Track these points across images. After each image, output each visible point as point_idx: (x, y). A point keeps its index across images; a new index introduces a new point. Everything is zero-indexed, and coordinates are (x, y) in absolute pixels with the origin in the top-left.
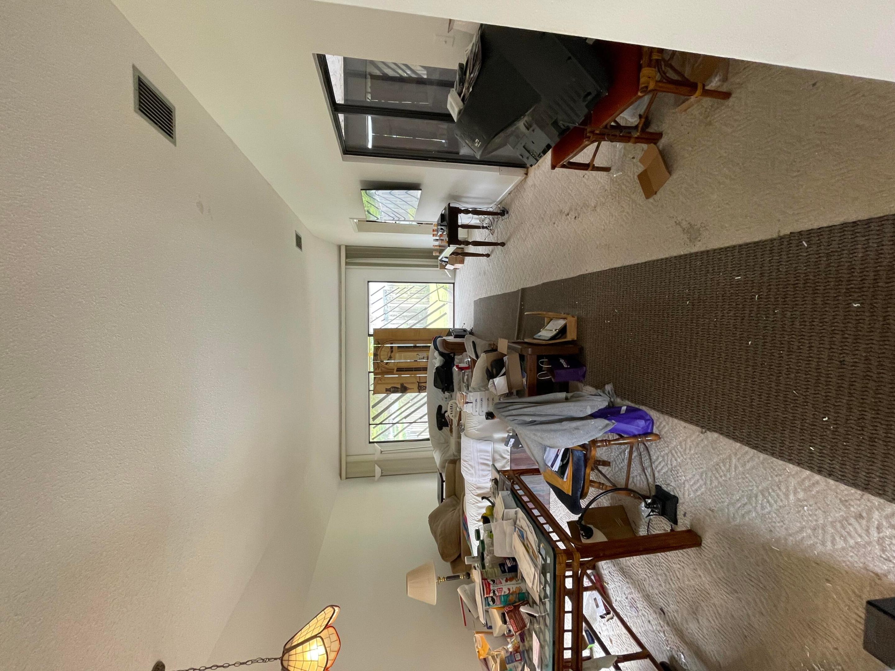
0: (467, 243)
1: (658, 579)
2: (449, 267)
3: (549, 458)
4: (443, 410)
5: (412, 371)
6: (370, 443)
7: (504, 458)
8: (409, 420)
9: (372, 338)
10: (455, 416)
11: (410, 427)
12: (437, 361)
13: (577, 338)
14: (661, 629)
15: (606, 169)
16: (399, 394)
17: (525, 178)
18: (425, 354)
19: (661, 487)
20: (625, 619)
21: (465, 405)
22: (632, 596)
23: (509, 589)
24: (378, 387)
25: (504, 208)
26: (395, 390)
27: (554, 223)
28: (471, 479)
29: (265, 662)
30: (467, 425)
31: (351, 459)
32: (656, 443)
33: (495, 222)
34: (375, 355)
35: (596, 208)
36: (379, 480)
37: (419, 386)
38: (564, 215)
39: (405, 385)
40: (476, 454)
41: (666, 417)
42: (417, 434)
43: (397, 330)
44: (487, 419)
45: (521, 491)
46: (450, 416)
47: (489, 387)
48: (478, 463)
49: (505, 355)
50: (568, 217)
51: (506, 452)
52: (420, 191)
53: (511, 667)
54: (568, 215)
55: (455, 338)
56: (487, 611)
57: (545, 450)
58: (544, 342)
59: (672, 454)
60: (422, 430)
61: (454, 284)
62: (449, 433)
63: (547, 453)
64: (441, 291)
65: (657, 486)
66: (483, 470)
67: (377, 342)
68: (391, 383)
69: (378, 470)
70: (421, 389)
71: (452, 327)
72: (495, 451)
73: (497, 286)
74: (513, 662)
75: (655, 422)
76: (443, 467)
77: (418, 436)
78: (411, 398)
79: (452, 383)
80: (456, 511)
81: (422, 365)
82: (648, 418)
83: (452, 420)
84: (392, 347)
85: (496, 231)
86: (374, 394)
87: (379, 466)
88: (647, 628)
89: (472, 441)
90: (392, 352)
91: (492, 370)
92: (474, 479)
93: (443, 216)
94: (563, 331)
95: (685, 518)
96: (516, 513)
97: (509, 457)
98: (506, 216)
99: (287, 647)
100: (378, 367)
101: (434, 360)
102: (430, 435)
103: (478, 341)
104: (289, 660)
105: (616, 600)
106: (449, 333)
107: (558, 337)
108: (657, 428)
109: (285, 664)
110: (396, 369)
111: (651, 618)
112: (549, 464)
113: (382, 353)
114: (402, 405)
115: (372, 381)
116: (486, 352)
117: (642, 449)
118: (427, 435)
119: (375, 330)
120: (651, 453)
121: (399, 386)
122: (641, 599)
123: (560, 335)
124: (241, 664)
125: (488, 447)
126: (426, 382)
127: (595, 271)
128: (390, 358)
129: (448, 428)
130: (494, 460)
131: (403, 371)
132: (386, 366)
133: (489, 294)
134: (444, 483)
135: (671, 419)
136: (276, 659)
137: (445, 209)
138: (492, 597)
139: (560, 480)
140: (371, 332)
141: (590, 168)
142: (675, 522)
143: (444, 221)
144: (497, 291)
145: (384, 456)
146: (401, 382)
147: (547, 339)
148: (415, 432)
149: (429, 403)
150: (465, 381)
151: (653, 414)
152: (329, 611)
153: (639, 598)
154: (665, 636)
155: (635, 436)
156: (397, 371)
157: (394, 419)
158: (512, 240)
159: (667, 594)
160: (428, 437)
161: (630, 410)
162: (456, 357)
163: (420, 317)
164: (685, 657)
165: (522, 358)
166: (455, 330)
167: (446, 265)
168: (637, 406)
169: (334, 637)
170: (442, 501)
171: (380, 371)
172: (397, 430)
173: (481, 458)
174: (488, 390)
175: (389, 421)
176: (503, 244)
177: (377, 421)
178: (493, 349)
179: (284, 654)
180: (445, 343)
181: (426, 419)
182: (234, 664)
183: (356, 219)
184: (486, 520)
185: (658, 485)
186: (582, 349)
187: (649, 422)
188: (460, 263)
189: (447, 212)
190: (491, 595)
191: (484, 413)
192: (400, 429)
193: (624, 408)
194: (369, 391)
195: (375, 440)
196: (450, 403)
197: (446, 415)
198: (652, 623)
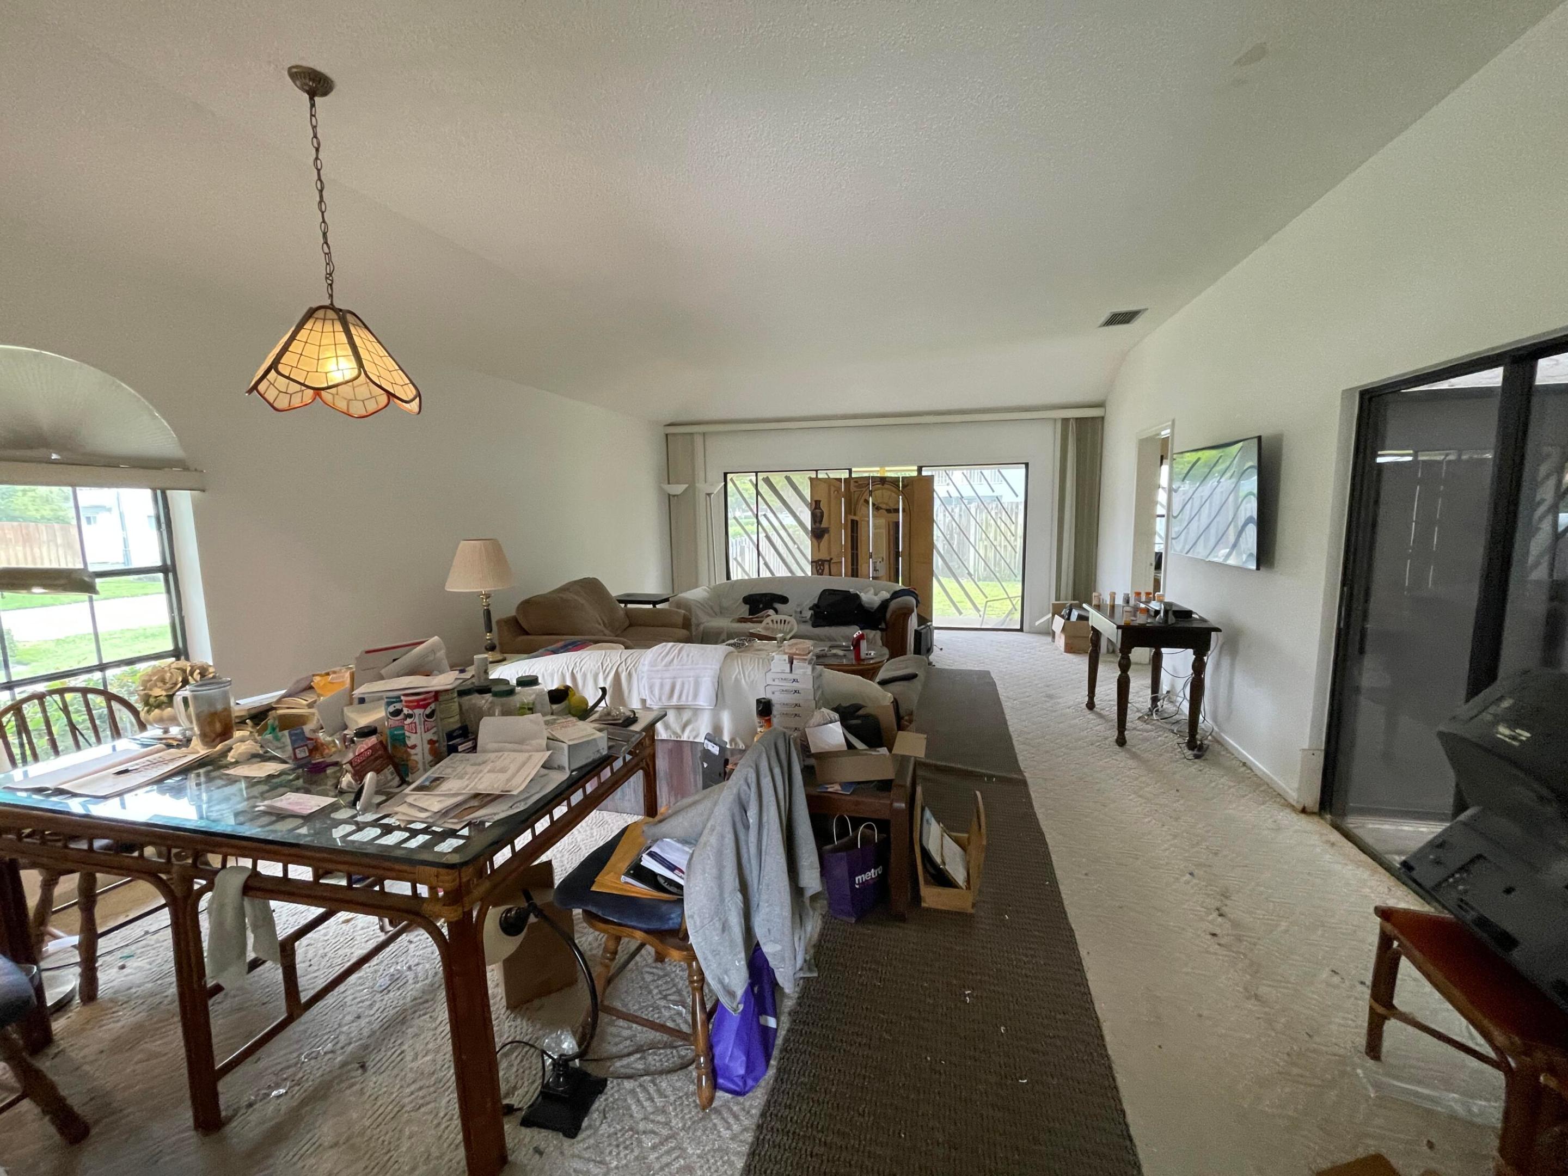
0: (1125, 666)
1: (426, 1054)
2: (1059, 623)
3: (666, 848)
4: (777, 606)
5: (852, 549)
6: (725, 474)
7: (683, 729)
8: (764, 543)
9: (915, 474)
10: (766, 629)
11: (751, 545)
12: (871, 596)
13: (928, 910)
14: (340, 1045)
15: (1374, 1048)
16: (809, 525)
17: (1293, 807)
18: (883, 572)
19: (601, 1092)
20: (375, 960)
21: (786, 657)
22: (411, 981)
23: (414, 747)
24: (823, 488)
25: (1207, 748)
26: (817, 517)
27: (1191, 874)
28: (646, 663)
29: (327, 278)
30: (747, 657)
31: (699, 440)
32: (693, 1094)
33: (1168, 726)
34: (883, 480)
35: (1253, 1001)
36: (661, 490)
37: (823, 561)
38: (1218, 904)
39: (826, 536)
40: (692, 673)
41: (749, 1137)
42: (739, 559)
43: (930, 521)
44: (759, 701)
45: (609, 774)
46: (768, 620)
47: (823, 709)
48: (674, 678)
49: (890, 750)
50: (1215, 914)
51: (694, 733)
52: (1254, 567)
53: (283, 740)
54: (1221, 915)
55: (916, 631)
56: (381, 698)
57: (685, 842)
58: (916, 836)
59: (667, 1139)
60: (747, 569)
61: (1021, 630)
62: (737, 616)
63: (679, 845)
64: (1007, 606)
65: (606, 1080)
66: (662, 685)
67: (908, 482)
68: (830, 510)
69: (678, 489)
70: (819, 565)
71: (935, 624)
72: (696, 711)
73: (1026, 723)
74: (293, 742)
75: (741, 1099)
76: (679, 605)
77: (736, 559)
78: (802, 548)
79: (831, 624)
80: (601, 627)
81: (862, 568)
82: (750, 1082)
83: (761, 622)
84: (897, 511)
85: (1149, 727)
86: (811, 479)
87: (686, 490)
88: (349, 1009)
89: (717, 667)
90: (889, 511)
91: (858, 717)
92: (646, 668)
93: (1187, 614)
94: (941, 879)
95: (531, 1150)
96: (561, 768)
97: (685, 739)
98: (1189, 753)
99: (349, 317)
100: (860, 486)
101: (872, 591)
102: (737, 581)
103: (917, 684)
104: (324, 320)
105: (410, 942)
106: (924, 620)
107: (928, 866)
108: (726, 1104)
109: (320, 313)
110: (855, 518)
111: (363, 1022)
112: (654, 849)
113: (887, 493)
114: (790, 531)
115: (833, 475)
116: (896, 703)
117: (683, 1053)
118: (736, 575)
119: (931, 479)
120: (674, 1077)
121: (824, 524)
122: (401, 1002)
123: (932, 871)
124: (325, 234)
125: (704, 699)
126: (830, 575)
127: (1089, 976)
128: (877, 508)
129: (746, 615)
130: (679, 709)
131: (852, 531)
132: (862, 501)
133: (1007, 705)
134: (651, 606)
135: (745, 1149)
136: (331, 296)
137: (1203, 620)
138: (402, 710)
139: (624, 866)
140: (925, 473)
141: (1380, 1010)
142: (527, 1122)
143: (1176, 617)
144: (1014, 723)
145: (701, 498)
146: (832, 531)
147: (924, 843)
148: (742, 553)
149: (793, 580)
150: (834, 651)
151: (757, 1099)
152: (410, 392)
153: (404, 998)
154: (325, 1053)
155: (710, 1048)
156: (853, 521)
157: (765, 515)
158: (1131, 763)
159: (396, 1071)
160: (734, 577)
161: (767, 1035)
162: (878, 633)
163: (954, 564)
164: (281, 1096)
165: (885, 786)
166: (930, 630)
167: (1062, 617)
168: (776, 1053)
169: (372, 407)
170: (621, 601)
171: (853, 488)
172: (747, 524)
173: (683, 684)
174: (818, 707)
175: (763, 510)
176: (1121, 741)
177: (763, 488)
178: (902, 720)
179: (337, 311)
180: (906, 612)
181: (765, 574)
182: (324, 221)
183: (1173, 432)
184: (559, 696)
185: (606, 1085)
186: (902, 918)
187: (741, 1084)
188: (1066, 645)
189: (1195, 625)
190: (406, 711)
191: (769, 696)
192: (748, 528)
193: (772, 1022)
194: (817, 471)
195: (730, 485)
196: (792, 620)
197: (771, 612)
198: (354, 1024)
